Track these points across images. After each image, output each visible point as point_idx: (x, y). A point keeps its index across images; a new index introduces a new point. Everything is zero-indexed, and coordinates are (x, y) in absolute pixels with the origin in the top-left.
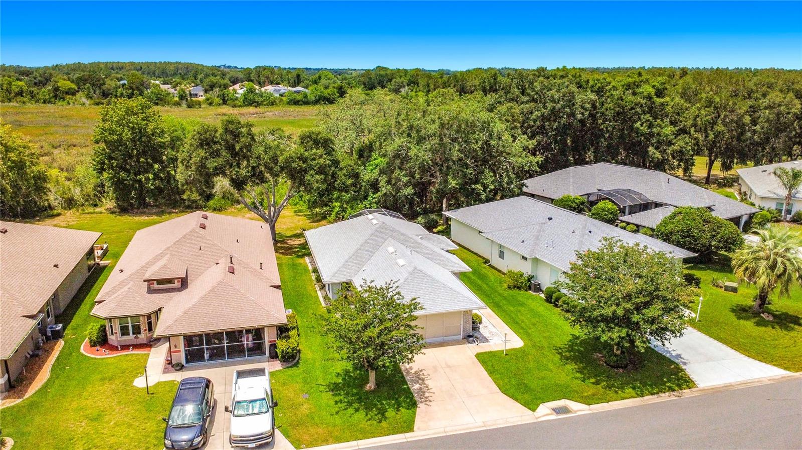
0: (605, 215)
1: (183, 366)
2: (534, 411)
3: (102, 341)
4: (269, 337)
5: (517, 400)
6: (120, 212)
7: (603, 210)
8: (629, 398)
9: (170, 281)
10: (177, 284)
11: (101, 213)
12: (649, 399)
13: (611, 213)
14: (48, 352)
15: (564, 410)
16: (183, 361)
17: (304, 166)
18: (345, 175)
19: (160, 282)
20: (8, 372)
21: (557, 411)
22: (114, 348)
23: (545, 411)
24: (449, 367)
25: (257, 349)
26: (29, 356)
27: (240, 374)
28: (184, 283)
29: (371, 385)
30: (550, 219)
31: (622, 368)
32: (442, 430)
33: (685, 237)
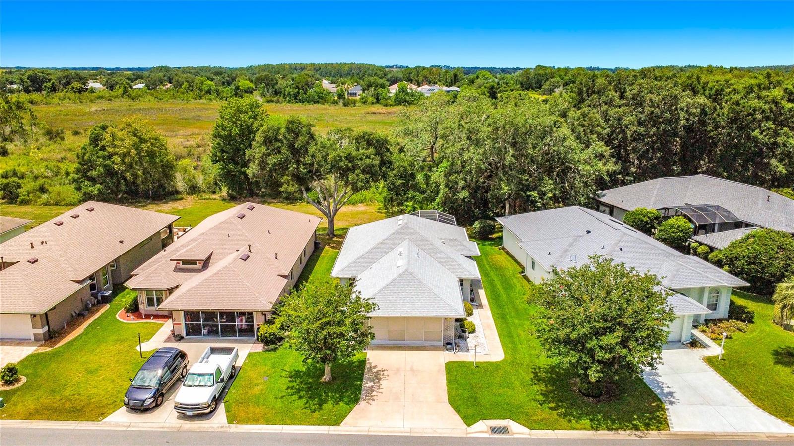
0: (674, 232)
1: (182, 338)
2: (469, 425)
3: (134, 308)
4: (258, 320)
5: (458, 411)
6: (229, 200)
7: (672, 227)
8: (581, 429)
9: (193, 262)
10: (199, 266)
11: (215, 199)
12: (604, 434)
13: (682, 231)
14: (93, 313)
15: (504, 430)
16: (184, 334)
17: (350, 165)
18: (395, 175)
19: (185, 262)
20: (48, 325)
21: (494, 430)
22: (140, 316)
23: (481, 428)
24: (412, 370)
25: (248, 332)
26: (74, 314)
27: (213, 351)
28: (206, 264)
29: (326, 377)
30: (588, 232)
31: (592, 397)
32: (367, 429)
33: (750, 264)
